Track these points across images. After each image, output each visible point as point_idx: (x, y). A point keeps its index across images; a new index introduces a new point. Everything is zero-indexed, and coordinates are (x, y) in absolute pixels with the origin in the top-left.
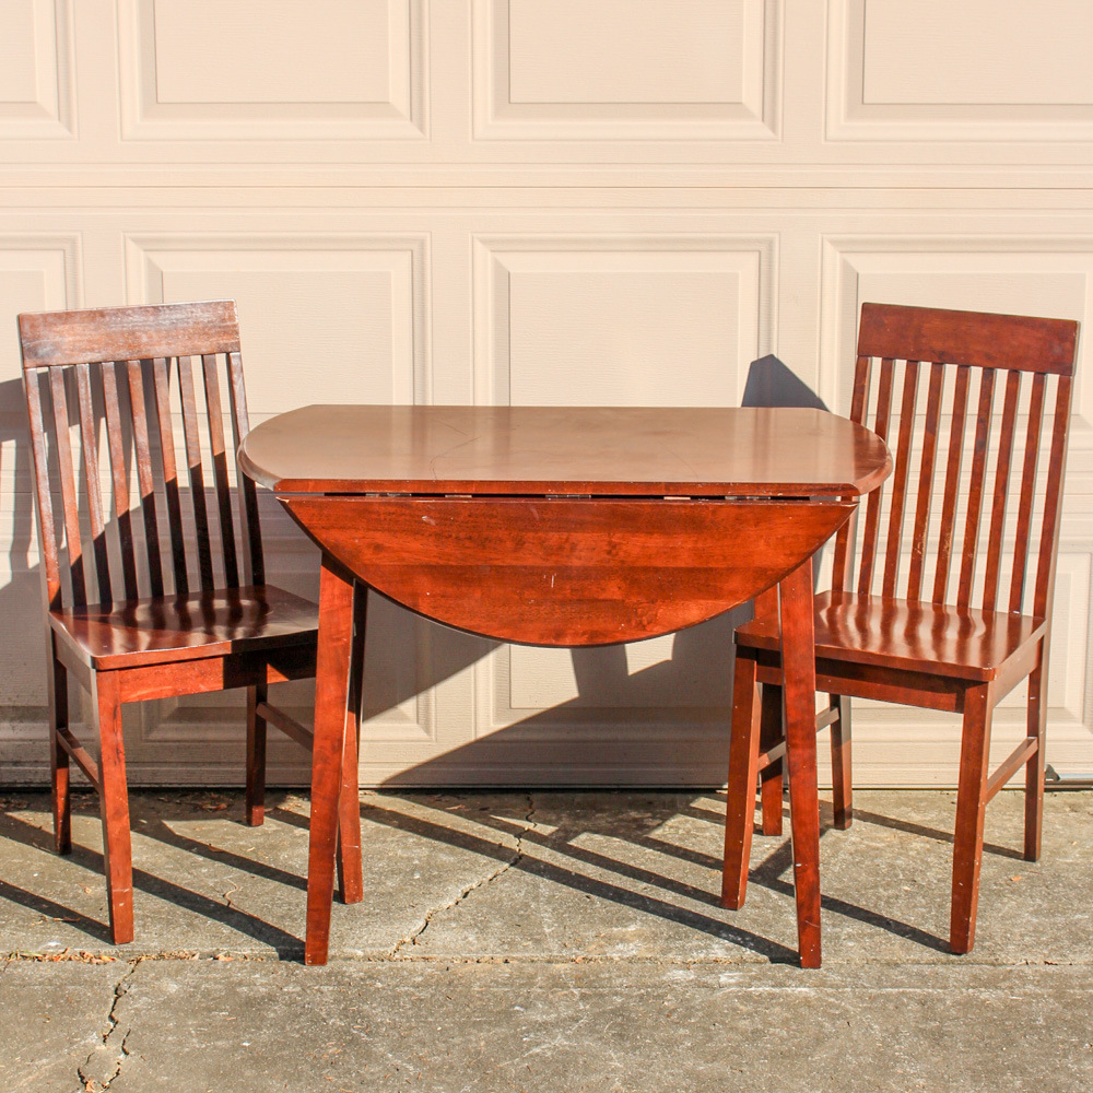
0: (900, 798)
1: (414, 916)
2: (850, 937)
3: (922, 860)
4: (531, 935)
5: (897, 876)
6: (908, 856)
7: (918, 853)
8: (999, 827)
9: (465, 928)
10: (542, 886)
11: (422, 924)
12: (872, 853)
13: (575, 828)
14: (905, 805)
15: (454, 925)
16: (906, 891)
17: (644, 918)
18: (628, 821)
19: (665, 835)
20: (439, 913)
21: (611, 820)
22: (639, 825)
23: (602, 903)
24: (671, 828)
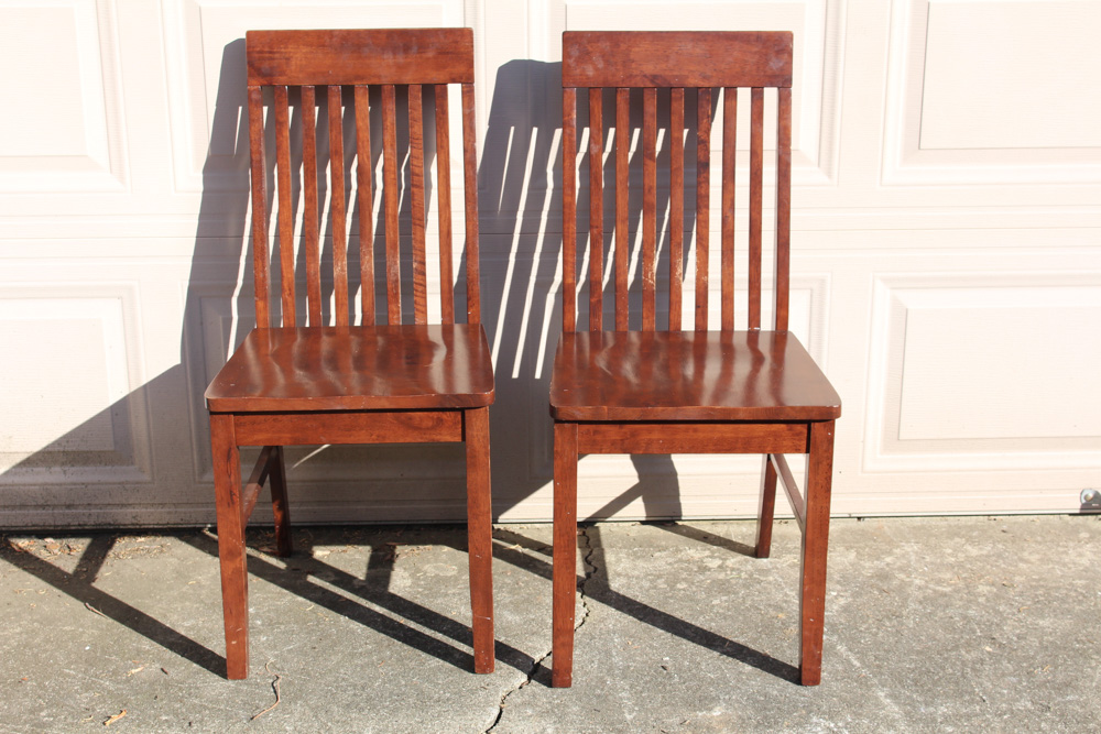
0: (950, 526)
1: (487, 703)
2: (946, 720)
3: (994, 610)
4: (612, 724)
5: (974, 632)
6: (978, 604)
7: (988, 600)
8: (1058, 563)
9: (541, 715)
10: (614, 654)
11: (496, 712)
12: (942, 601)
13: (636, 573)
14: (958, 535)
15: (530, 712)
16: (989, 653)
17: (727, 697)
18: (688, 561)
19: (728, 581)
20: (512, 695)
21: (670, 560)
22: (699, 568)
23: (680, 677)
24: (733, 570)
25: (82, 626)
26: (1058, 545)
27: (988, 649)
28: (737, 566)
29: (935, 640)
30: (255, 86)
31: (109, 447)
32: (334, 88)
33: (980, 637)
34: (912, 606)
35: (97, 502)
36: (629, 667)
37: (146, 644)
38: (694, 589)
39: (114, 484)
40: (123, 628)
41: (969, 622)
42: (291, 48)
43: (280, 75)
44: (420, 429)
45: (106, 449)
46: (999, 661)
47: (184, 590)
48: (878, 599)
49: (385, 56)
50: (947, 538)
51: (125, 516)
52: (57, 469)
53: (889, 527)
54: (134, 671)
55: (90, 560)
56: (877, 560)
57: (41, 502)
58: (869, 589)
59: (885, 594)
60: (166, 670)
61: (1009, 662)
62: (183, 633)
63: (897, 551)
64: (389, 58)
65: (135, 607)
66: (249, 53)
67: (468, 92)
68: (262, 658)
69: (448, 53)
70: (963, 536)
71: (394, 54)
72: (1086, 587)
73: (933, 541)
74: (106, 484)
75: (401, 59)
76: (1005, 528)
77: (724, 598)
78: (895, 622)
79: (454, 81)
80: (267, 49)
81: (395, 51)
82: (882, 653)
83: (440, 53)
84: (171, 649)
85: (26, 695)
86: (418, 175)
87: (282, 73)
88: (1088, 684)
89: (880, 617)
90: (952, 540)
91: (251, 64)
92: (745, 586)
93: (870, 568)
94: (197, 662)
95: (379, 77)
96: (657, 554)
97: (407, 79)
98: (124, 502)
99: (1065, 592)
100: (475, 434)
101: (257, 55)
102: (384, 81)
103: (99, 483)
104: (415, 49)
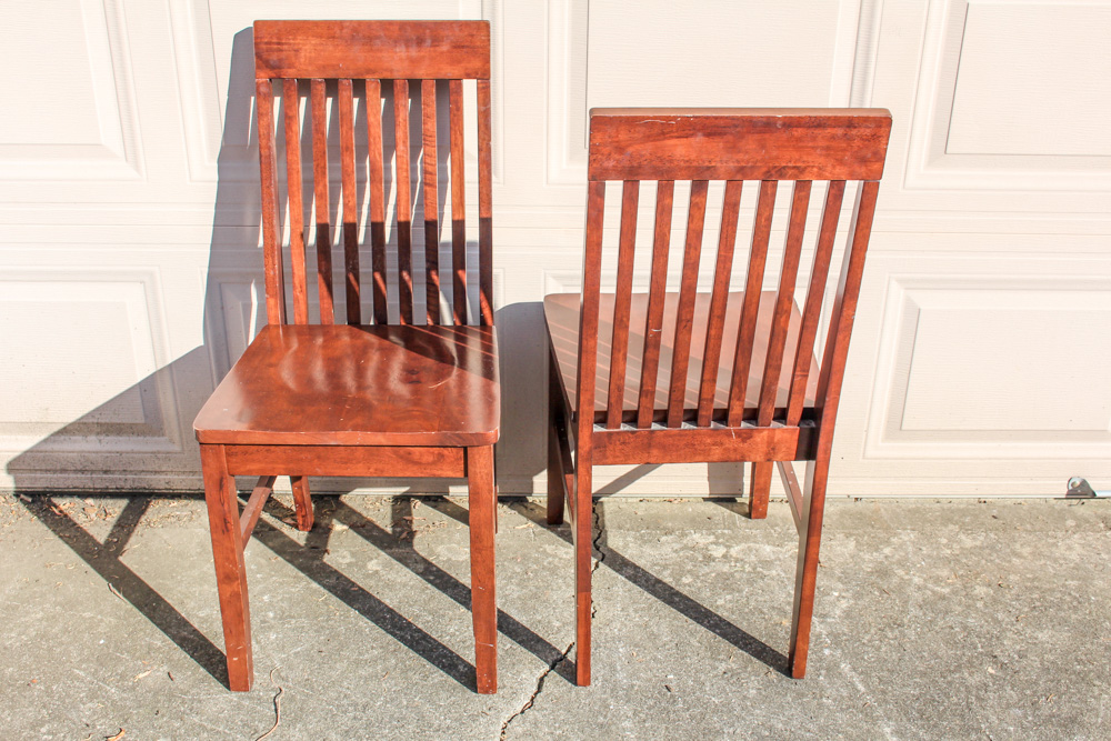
3: (993, 618)
6: (977, 610)
8: (1049, 559)
13: (643, 561)
16: (992, 675)
17: (731, 730)
18: (693, 548)
19: (732, 575)
20: (514, 722)
21: (676, 546)
22: (704, 557)
23: (684, 701)
24: (737, 560)
25: (101, 613)
26: (1048, 536)
27: (991, 670)
28: (741, 556)
29: (938, 657)
30: (263, 78)
31: (140, 419)
32: (345, 82)
33: (981, 653)
34: (914, 611)
35: (132, 469)
36: (633, 686)
37: (160, 639)
38: (699, 585)
39: (146, 453)
40: (141, 617)
41: (969, 633)
42: (300, 40)
43: (289, 68)
44: (420, 463)
45: (137, 422)
46: (1002, 687)
47: (205, 569)
48: (878, 602)
49: (398, 50)
50: (942, 524)
51: (158, 482)
52: (93, 438)
53: (885, 510)
54: (141, 676)
55: (123, 527)
56: (876, 550)
57: (80, 467)
58: (869, 588)
59: (885, 595)
60: (172, 676)
61: (1012, 689)
62: (196, 626)
63: (894, 540)
64: (401, 51)
65: (155, 590)
66: (256, 44)
67: (483, 88)
68: (269, 663)
69: (463, 47)
70: (956, 523)
71: (407, 46)
72: (1078, 589)
73: (928, 528)
74: (139, 453)
75: (414, 52)
76: (995, 513)
77: (729, 597)
78: (897, 632)
79: (469, 76)
80: (275, 40)
81: (407, 43)
82: (885, 674)
83: (455, 47)
84: (182, 647)
85: (32, 703)
86: (431, 174)
87: (291, 66)
88: (1093, 720)
89: (881, 626)
90: (946, 526)
91: (258, 56)
92: (750, 582)
93: (871, 561)
94: (205, 666)
95: (392, 71)
96: (663, 539)
97: (420, 73)
98: (157, 469)
99: (1059, 595)
100: (478, 471)
101: (264, 47)
102: (396, 75)
103: (133, 452)
104: (429, 42)
